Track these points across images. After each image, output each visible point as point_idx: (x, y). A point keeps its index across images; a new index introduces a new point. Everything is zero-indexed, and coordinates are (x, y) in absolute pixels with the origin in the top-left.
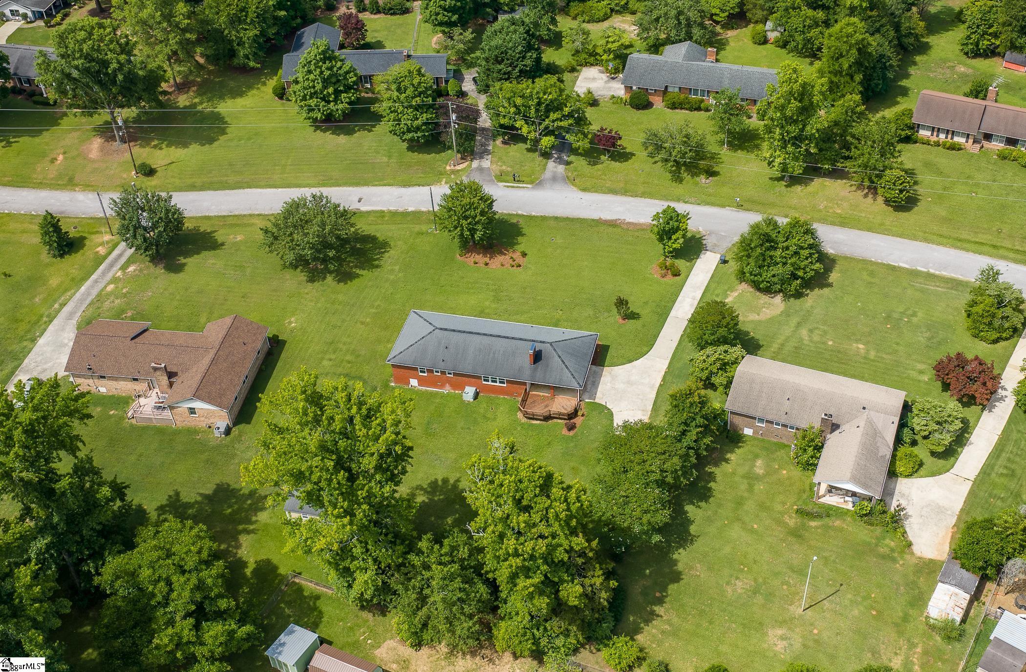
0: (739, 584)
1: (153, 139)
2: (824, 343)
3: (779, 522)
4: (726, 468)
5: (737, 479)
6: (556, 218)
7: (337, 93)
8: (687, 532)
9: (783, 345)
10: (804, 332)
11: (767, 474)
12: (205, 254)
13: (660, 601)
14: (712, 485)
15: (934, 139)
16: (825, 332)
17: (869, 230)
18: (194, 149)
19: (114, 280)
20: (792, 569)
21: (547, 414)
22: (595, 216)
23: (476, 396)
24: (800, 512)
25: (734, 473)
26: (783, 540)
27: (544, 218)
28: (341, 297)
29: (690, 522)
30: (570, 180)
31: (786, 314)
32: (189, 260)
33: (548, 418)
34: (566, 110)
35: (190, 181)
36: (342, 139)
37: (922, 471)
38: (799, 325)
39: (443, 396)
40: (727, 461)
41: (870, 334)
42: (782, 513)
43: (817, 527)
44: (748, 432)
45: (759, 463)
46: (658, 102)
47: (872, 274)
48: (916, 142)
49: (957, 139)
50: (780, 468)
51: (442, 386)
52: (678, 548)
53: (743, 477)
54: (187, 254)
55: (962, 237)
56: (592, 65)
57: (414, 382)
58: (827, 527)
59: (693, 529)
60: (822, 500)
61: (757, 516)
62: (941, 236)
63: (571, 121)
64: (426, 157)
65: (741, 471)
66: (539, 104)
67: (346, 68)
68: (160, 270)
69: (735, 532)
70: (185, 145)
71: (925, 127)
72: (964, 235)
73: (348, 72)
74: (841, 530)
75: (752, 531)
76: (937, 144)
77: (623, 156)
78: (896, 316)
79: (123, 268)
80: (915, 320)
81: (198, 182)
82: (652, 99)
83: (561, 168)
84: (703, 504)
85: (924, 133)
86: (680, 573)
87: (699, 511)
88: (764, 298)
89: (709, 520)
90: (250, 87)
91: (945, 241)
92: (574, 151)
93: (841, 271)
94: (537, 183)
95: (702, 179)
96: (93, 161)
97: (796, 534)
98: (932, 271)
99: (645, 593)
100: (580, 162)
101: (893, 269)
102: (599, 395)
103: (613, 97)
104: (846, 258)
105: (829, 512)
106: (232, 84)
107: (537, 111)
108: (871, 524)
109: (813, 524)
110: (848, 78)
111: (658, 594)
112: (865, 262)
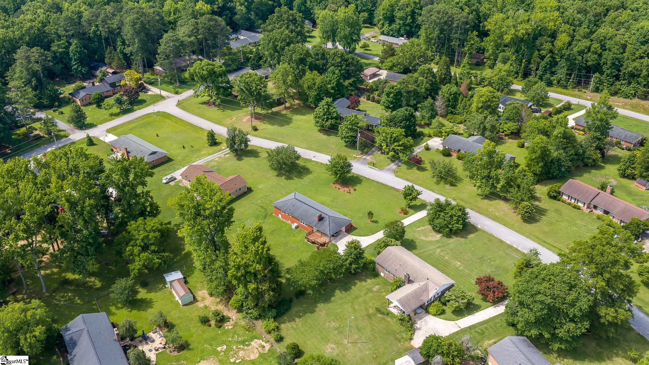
0: (333, 324)
1: (265, 120)
2: (444, 257)
3: (367, 310)
4: (364, 283)
5: (364, 288)
6: (378, 182)
7: (328, 119)
8: (330, 299)
9: (426, 251)
10: (439, 250)
11: (377, 292)
12: (252, 158)
13: (300, 317)
14: (353, 287)
15: (569, 201)
16: (448, 253)
17: (504, 225)
18: (276, 127)
19: (220, 157)
20: (357, 327)
21: (313, 241)
22: (393, 186)
23: (297, 227)
24: (377, 309)
25: (364, 286)
26: (362, 316)
27: (373, 181)
28: (282, 184)
29: (334, 296)
30: (395, 172)
31: (438, 242)
32: (246, 158)
33: (313, 243)
34: (401, 143)
35: (266, 136)
36: (325, 137)
37: (442, 316)
38: (439, 247)
39: (286, 224)
40: (365, 281)
41: (467, 261)
42: (370, 307)
43: (380, 317)
44: (382, 274)
45: (377, 287)
46: (455, 155)
47: (490, 241)
48: (559, 200)
49: (579, 204)
50: (384, 292)
51: (288, 220)
52: (322, 303)
53: (367, 289)
54: (246, 156)
55: (547, 241)
56: (439, 137)
57: (280, 216)
58: (384, 319)
59: (333, 299)
60: (389, 309)
61: (360, 304)
62: (537, 238)
63: (402, 148)
64: (350, 150)
65: (368, 287)
66: (391, 137)
67: (334, 110)
68: (235, 159)
69: (348, 307)
70: (273, 125)
71: (566, 195)
72: (549, 241)
73: (334, 112)
74: (388, 322)
75: (354, 309)
76: (570, 204)
77: (423, 169)
78: (485, 258)
79: (225, 155)
80: (493, 263)
81: (268, 137)
82: (452, 153)
83: (395, 167)
84: (343, 292)
85: (565, 197)
86: (315, 311)
87: (340, 294)
88: (434, 233)
89: (341, 298)
90: (309, 113)
91: (537, 240)
92: (400, 161)
93: (477, 235)
94: (381, 168)
95: (448, 186)
96: (243, 122)
97: (369, 316)
98: (519, 248)
99: (297, 312)
100: (404, 167)
101: (501, 241)
102: (339, 242)
103: (438, 149)
104: (484, 232)
105: (389, 314)
106: (304, 111)
107: (390, 140)
108: (402, 325)
109: (379, 315)
110: (536, 164)
111: (301, 314)
112: (491, 235)
